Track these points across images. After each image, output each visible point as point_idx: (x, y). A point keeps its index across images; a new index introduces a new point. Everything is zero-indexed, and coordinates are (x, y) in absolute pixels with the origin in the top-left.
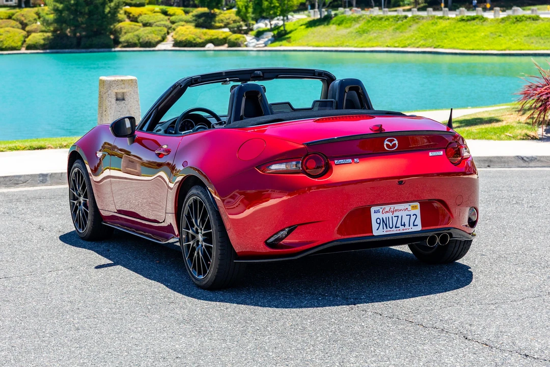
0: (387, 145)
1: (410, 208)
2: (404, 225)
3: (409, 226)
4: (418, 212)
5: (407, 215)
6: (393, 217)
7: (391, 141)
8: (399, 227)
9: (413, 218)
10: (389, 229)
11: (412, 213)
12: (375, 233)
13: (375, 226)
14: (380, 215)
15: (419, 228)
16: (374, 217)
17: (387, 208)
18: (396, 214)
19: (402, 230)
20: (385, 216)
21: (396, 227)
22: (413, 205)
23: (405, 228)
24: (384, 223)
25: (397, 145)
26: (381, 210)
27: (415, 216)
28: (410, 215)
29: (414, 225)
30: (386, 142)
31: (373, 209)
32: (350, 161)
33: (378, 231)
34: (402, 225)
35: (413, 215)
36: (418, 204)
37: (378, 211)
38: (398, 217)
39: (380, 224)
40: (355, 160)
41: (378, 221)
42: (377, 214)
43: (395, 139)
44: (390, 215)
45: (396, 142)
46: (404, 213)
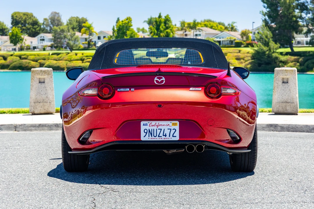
0: (157, 81)
1: (171, 124)
2: (166, 136)
3: (169, 136)
4: (177, 127)
5: (168, 129)
6: (157, 130)
7: (160, 78)
8: (161, 137)
9: (173, 131)
10: (153, 137)
12: (143, 138)
13: (143, 134)
14: (147, 127)
15: (177, 138)
16: (143, 128)
17: (153, 123)
18: (159, 127)
19: (163, 138)
20: (151, 128)
21: (159, 136)
22: (174, 123)
23: (166, 138)
24: (150, 133)
25: (164, 82)
26: (148, 124)
27: (174, 130)
28: (171, 129)
29: (173, 136)
30: (156, 79)
31: (142, 123)
32: (128, 89)
33: (144, 137)
34: (163, 135)
35: (173, 129)
36: (178, 123)
37: (146, 125)
38: (161, 129)
39: (146, 133)
40: (132, 89)
41: (146, 131)
42: (145, 126)
43: (163, 77)
44: (155, 128)
45: (164, 79)
46: (166, 128)
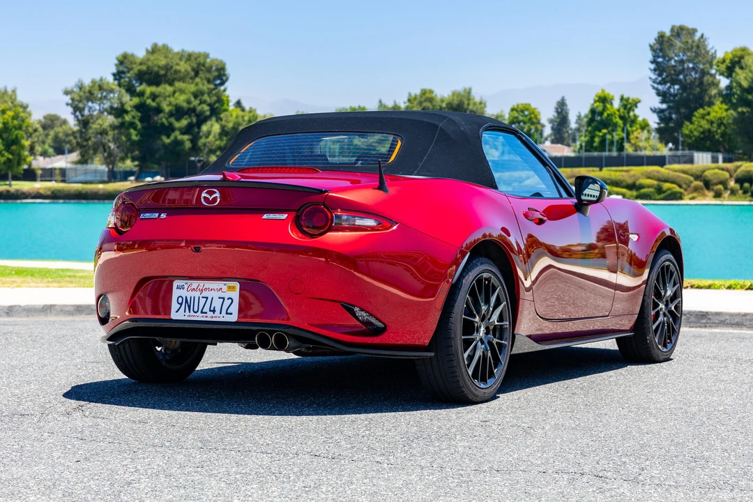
0: (206, 199)
1: (225, 288)
2: (214, 311)
3: (221, 313)
4: (235, 295)
5: (219, 298)
6: (201, 298)
7: (211, 193)
8: (206, 313)
9: (227, 302)
10: (192, 313)
11: (226, 295)
13: (175, 306)
14: (184, 293)
15: (234, 318)
16: (176, 293)
17: (195, 284)
18: (205, 294)
19: (209, 317)
20: (189, 294)
21: (202, 312)
22: (230, 285)
23: (214, 315)
24: (187, 304)
25: (219, 200)
26: (186, 286)
27: (230, 300)
28: (224, 298)
29: (227, 313)
30: (204, 194)
31: (176, 283)
32: (157, 215)
33: (178, 313)
34: (210, 311)
35: (228, 299)
36: (237, 285)
37: (182, 287)
38: (207, 298)
39: (181, 304)
40: (162, 215)
41: (180, 300)
42: (181, 290)
43: (217, 191)
44: (197, 294)
45: (217, 195)
46: (216, 295)
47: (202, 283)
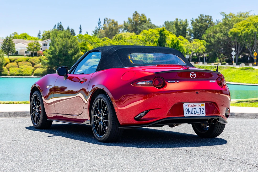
0: (191, 76)
1: (200, 105)
3: (200, 113)
4: (204, 107)
5: (199, 108)
7: (193, 74)
8: (196, 114)
9: (202, 110)
10: (191, 114)
12: (185, 115)
13: (185, 112)
14: (187, 107)
15: (205, 115)
16: (185, 108)
17: (191, 104)
18: (194, 107)
20: (189, 108)
21: (194, 113)
22: (202, 104)
23: (198, 114)
24: (189, 111)
26: (188, 105)
28: (201, 108)
29: (202, 113)
30: (191, 74)
31: (184, 104)
32: (175, 81)
36: (204, 104)
38: (195, 109)
39: (187, 111)
40: (177, 81)
44: (192, 108)
45: (195, 74)
47: (193, 104)
